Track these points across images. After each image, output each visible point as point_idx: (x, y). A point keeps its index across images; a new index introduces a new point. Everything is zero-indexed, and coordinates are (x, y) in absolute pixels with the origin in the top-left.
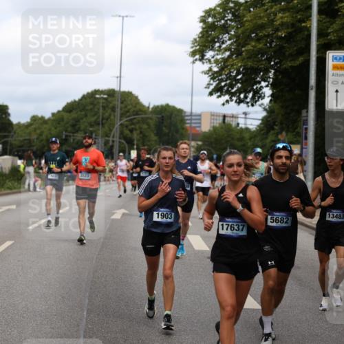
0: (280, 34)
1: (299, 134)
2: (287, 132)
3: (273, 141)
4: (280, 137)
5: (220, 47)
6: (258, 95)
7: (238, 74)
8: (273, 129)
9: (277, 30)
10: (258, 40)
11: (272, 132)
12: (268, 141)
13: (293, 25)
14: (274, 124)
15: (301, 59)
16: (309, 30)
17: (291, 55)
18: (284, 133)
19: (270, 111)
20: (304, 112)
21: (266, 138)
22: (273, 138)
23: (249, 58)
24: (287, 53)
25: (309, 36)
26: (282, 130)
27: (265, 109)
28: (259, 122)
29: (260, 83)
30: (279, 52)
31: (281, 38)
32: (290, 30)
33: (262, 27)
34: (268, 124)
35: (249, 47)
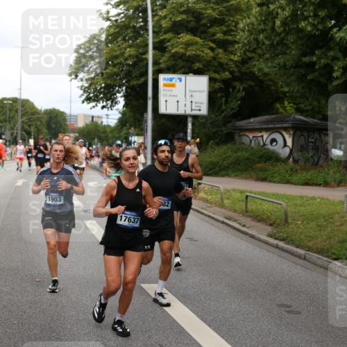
0: (128, 62)
1: (142, 129)
2: (135, 128)
3: (126, 134)
4: (130, 131)
5: (89, 70)
6: (114, 102)
7: (101, 88)
8: (126, 126)
9: (126, 59)
10: (114, 66)
11: (125, 128)
12: (123, 133)
13: (137, 57)
14: (126, 122)
15: (143, 80)
16: (147, 60)
17: (136, 77)
18: (132, 129)
19: (123, 114)
20: (145, 114)
21: (121, 132)
22: (126, 132)
23: (108, 78)
24: (134, 76)
25: (147, 64)
26: (131, 126)
27: (120, 112)
28: (116, 121)
29: (115, 94)
30: (128, 75)
31: (129, 65)
32: (135, 60)
33: (116, 57)
34: (122, 122)
35: (108, 71)
